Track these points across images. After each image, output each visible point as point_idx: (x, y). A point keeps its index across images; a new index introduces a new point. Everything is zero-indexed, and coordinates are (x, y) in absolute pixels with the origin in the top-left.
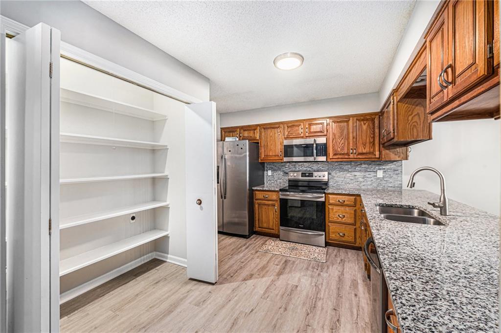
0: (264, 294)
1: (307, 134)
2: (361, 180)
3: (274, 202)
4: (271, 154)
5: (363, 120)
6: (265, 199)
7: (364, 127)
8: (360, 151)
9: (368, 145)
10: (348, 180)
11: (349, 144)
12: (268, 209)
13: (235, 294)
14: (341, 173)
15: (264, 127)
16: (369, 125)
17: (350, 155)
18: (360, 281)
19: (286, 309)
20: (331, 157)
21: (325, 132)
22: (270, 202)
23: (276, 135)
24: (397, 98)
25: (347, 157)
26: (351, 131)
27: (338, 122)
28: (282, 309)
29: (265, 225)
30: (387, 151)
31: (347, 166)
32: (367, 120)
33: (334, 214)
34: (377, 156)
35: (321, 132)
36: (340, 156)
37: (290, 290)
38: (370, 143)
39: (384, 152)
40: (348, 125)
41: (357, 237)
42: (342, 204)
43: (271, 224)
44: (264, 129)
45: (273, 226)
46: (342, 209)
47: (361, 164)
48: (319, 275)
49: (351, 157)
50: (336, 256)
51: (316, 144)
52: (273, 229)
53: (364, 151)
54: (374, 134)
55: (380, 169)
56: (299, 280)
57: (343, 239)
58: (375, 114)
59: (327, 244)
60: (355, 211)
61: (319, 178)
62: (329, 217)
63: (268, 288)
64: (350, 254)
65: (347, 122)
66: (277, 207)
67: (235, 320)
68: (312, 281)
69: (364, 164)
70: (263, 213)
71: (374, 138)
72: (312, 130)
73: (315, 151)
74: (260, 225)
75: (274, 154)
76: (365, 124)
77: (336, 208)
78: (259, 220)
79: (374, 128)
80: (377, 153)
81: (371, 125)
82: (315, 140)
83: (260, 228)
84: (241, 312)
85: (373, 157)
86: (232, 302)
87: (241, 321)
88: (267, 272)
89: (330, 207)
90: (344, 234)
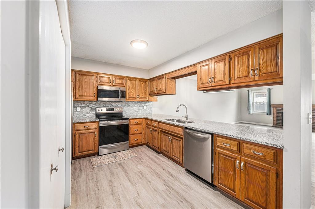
0: (132, 183)
1: (114, 84)
2: (137, 111)
3: (94, 130)
4: (86, 95)
5: (142, 81)
6: (86, 129)
7: (143, 85)
8: (141, 97)
9: (144, 94)
10: (132, 112)
11: (136, 92)
12: (89, 135)
13: (117, 195)
14: (129, 108)
15: (79, 73)
16: (144, 84)
17: (136, 98)
18: (158, 156)
19: (150, 182)
20: (127, 99)
21: (125, 84)
22: (91, 131)
23: (91, 81)
24: (167, 76)
25: (135, 99)
26: (137, 86)
27: (131, 80)
28: (148, 183)
29: (85, 149)
30: (151, 97)
31: (131, 104)
32: (144, 82)
33: (133, 129)
34: (147, 99)
35: (122, 84)
36: (132, 99)
37: (140, 174)
38: (145, 93)
39: (150, 98)
40: (135, 83)
41: (143, 139)
42: (136, 124)
43: (91, 146)
44: (80, 74)
45: (92, 148)
46: (136, 126)
47: (137, 103)
48: (142, 162)
49: (137, 99)
50: (137, 151)
51: (121, 91)
52: (93, 150)
53: (142, 97)
54: (146, 89)
55: (145, 106)
56: (138, 168)
57: (137, 142)
58: (147, 80)
59: (130, 147)
60: (142, 126)
61: (118, 111)
62: (130, 132)
63: (129, 180)
64: (141, 148)
65: (135, 81)
66: (97, 133)
67: (137, 203)
68: (143, 165)
69: (139, 103)
70: (84, 140)
71: (146, 91)
72: (117, 82)
73: (120, 95)
74: (80, 150)
75: (88, 95)
76: (143, 84)
77: (133, 126)
78: (79, 146)
79: (146, 86)
80: (147, 98)
81: (145, 84)
82: (119, 88)
83: (79, 153)
84: (134, 199)
85: (146, 100)
86: (121, 200)
87: (140, 201)
88: (117, 174)
89: (131, 126)
90: (137, 139)
